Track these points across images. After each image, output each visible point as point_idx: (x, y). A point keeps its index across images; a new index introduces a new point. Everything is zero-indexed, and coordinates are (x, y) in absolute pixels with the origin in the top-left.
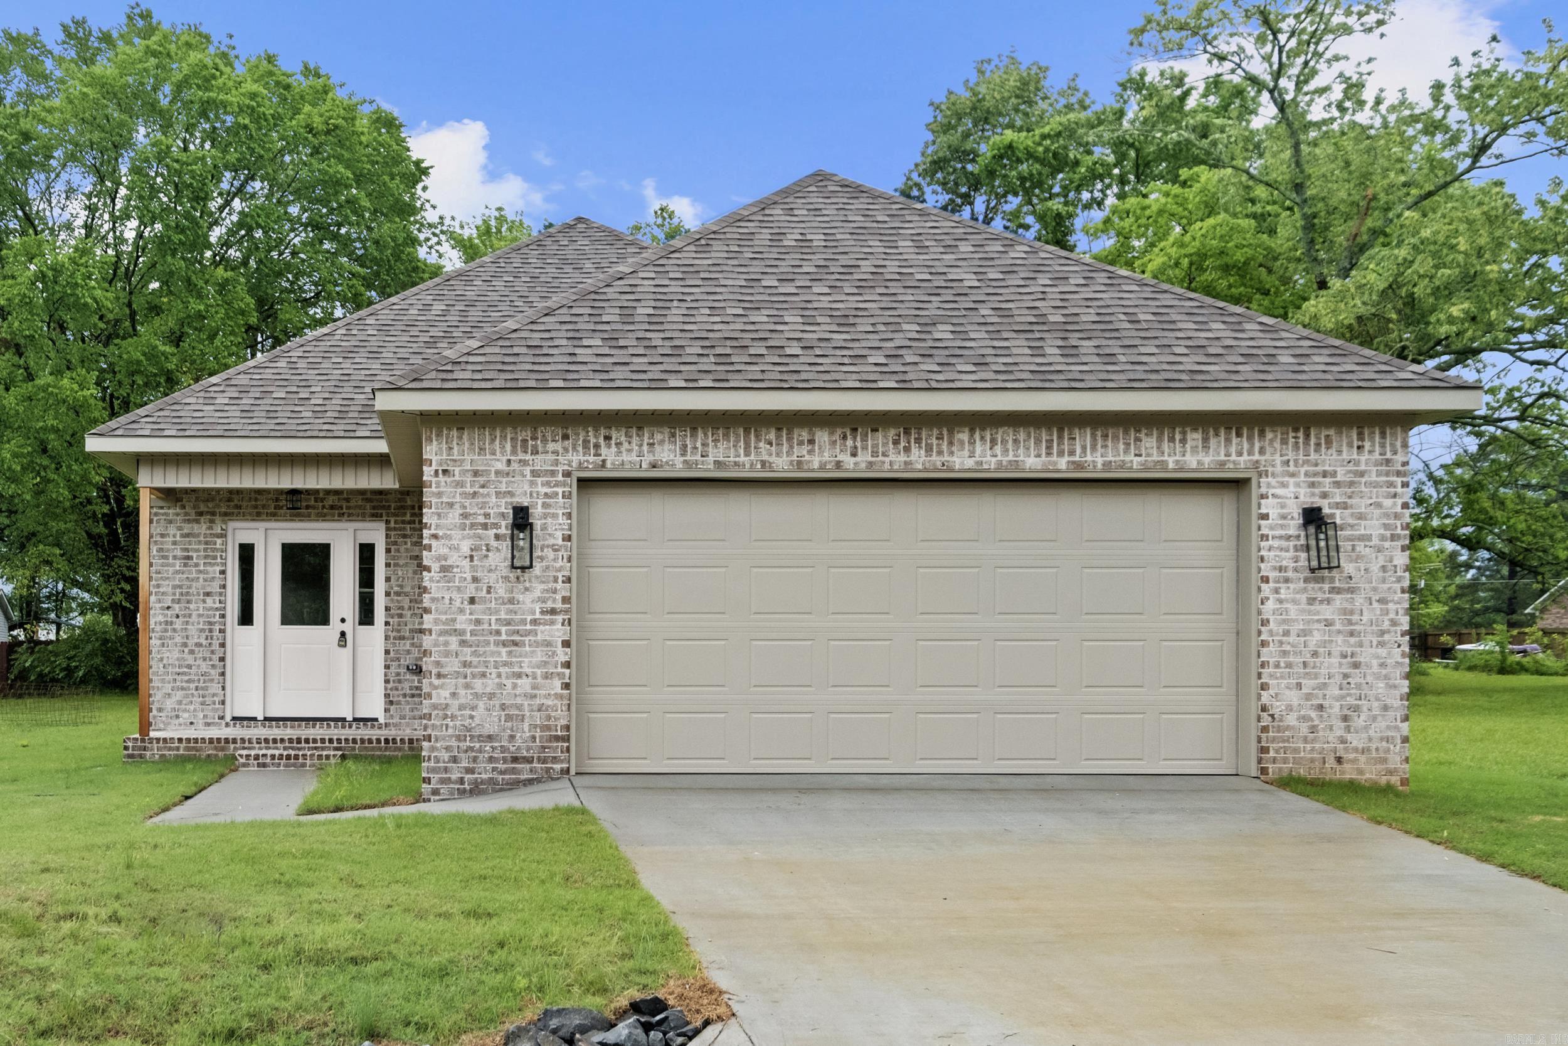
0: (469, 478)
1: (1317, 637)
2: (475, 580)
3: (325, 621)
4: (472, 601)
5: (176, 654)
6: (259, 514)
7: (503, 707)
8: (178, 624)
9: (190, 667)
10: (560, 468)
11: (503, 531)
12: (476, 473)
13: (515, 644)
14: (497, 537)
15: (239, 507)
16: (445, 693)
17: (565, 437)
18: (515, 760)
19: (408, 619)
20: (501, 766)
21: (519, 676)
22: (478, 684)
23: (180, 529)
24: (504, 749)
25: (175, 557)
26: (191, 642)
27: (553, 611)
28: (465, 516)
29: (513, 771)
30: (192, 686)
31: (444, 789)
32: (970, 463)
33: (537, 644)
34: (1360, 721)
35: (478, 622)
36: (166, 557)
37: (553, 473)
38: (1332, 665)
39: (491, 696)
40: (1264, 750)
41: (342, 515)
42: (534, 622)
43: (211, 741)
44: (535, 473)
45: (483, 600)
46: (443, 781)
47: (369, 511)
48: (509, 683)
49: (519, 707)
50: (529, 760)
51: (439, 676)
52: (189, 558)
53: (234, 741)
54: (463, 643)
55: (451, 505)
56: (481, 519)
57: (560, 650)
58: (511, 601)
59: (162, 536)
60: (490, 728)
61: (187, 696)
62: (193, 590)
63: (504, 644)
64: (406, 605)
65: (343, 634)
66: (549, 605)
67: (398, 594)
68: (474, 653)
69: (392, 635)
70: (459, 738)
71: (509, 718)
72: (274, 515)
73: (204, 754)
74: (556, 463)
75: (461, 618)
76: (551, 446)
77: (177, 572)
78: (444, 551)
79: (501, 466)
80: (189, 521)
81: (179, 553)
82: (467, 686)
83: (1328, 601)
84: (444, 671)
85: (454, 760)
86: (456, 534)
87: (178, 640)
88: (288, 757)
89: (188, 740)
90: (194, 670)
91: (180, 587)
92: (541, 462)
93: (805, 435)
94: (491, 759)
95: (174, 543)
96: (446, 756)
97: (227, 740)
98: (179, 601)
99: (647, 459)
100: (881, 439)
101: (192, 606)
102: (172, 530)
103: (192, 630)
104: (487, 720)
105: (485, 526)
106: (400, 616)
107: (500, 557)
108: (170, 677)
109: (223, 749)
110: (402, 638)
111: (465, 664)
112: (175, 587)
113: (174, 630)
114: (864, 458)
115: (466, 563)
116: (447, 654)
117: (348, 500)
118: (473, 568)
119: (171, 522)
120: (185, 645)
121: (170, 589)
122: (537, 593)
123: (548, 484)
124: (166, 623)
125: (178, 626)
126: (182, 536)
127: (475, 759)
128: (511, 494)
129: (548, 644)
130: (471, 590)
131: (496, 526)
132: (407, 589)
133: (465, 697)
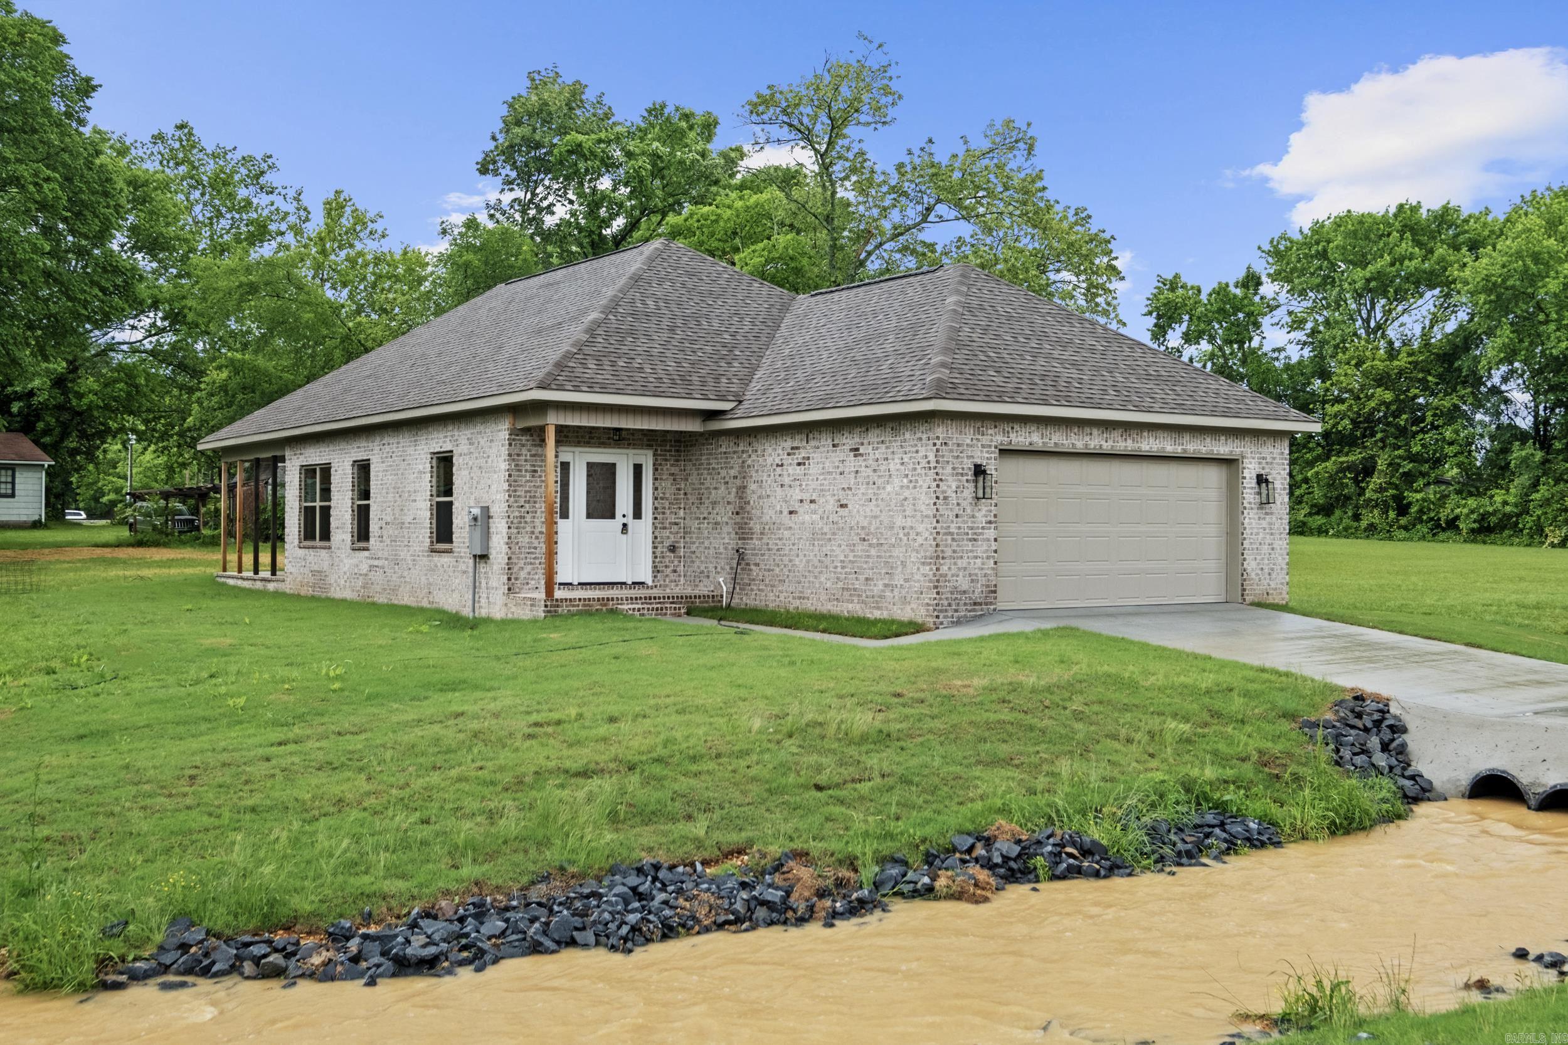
0: (955, 448)
1: (1261, 536)
2: (958, 504)
3: (612, 516)
4: (957, 516)
5: (527, 540)
6: (579, 442)
7: (970, 575)
8: (528, 518)
9: (535, 548)
10: (994, 444)
11: (969, 478)
12: (958, 445)
13: (975, 540)
14: (967, 481)
15: (566, 436)
16: (945, 568)
17: (996, 427)
18: (975, 604)
19: (667, 515)
20: (969, 608)
21: (976, 557)
22: (959, 562)
23: (529, 450)
24: (970, 598)
25: (526, 471)
26: (537, 531)
27: (990, 522)
28: (954, 469)
29: (974, 610)
30: (537, 562)
31: (945, 621)
32: (1147, 448)
33: (984, 540)
34: (1274, 576)
35: (959, 528)
36: (520, 471)
37: (990, 446)
38: (1265, 549)
39: (965, 569)
40: (1244, 590)
41: (629, 444)
42: (983, 528)
43: (599, 599)
44: (983, 446)
45: (962, 516)
46: (945, 617)
47: (645, 442)
48: (972, 561)
49: (976, 575)
50: (980, 604)
51: (943, 558)
52: (535, 471)
53: (613, 599)
54: (953, 539)
55: (948, 462)
56: (960, 471)
57: (993, 543)
58: (973, 517)
59: (518, 455)
60: (965, 587)
61: (533, 569)
62: (538, 494)
63: (970, 540)
64: (667, 506)
65: (625, 525)
66: (989, 519)
67: (662, 499)
68: (958, 545)
69: (659, 526)
70: (952, 593)
71: (972, 581)
72: (588, 443)
73: (594, 609)
74: (991, 441)
75: (953, 526)
76: (990, 432)
77: (528, 481)
78: (945, 488)
79: (968, 441)
80: (535, 445)
81: (528, 468)
82: (955, 564)
83: (1264, 519)
84: (946, 555)
85: (950, 605)
86: (950, 478)
87: (528, 529)
88: (657, 609)
89: (585, 600)
90: (538, 551)
91: (530, 492)
92: (985, 440)
93: (1089, 431)
94: (965, 604)
95: (526, 461)
96: (946, 603)
97: (608, 599)
98: (529, 502)
99: (1028, 440)
100: (1116, 434)
101: (537, 505)
102: (524, 451)
103: (538, 522)
104: (964, 583)
105: (962, 475)
106: (664, 513)
107: (968, 492)
108: (523, 556)
109: (605, 605)
110: (665, 528)
111: (954, 552)
112: (526, 492)
113: (526, 522)
114: (1110, 443)
115: (954, 495)
116: (946, 546)
117: (633, 434)
118: (957, 498)
119: (523, 445)
120: (533, 533)
121: (523, 494)
122: (984, 512)
123: (987, 452)
124: (521, 517)
125: (528, 519)
126: (531, 456)
127: (958, 604)
128: (972, 457)
129: (988, 540)
130: (956, 510)
131: (967, 474)
132: (667, 495)
133: (954, 570)
